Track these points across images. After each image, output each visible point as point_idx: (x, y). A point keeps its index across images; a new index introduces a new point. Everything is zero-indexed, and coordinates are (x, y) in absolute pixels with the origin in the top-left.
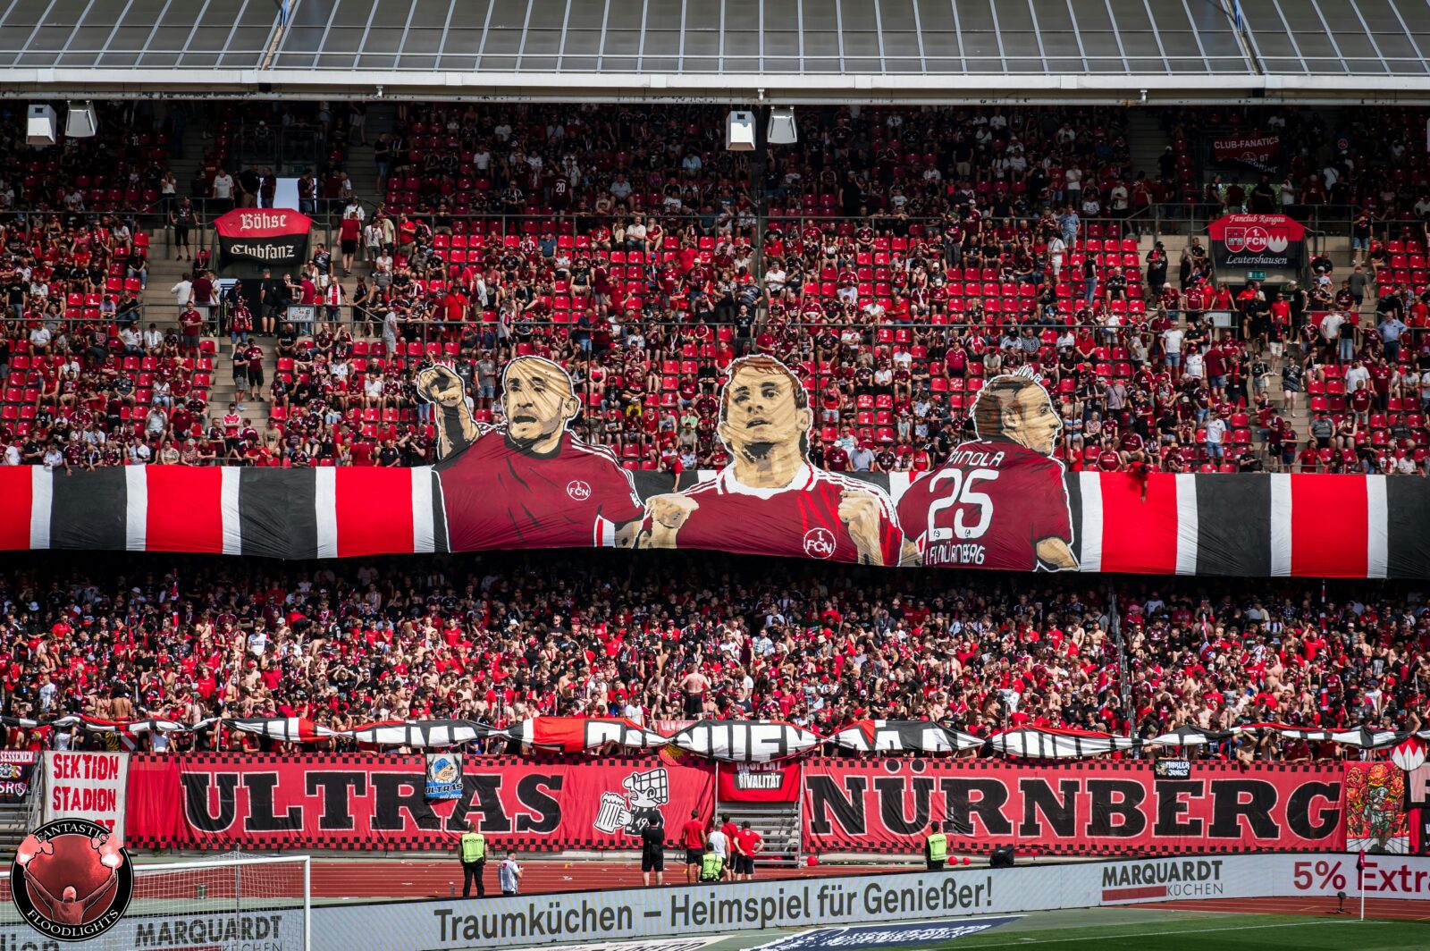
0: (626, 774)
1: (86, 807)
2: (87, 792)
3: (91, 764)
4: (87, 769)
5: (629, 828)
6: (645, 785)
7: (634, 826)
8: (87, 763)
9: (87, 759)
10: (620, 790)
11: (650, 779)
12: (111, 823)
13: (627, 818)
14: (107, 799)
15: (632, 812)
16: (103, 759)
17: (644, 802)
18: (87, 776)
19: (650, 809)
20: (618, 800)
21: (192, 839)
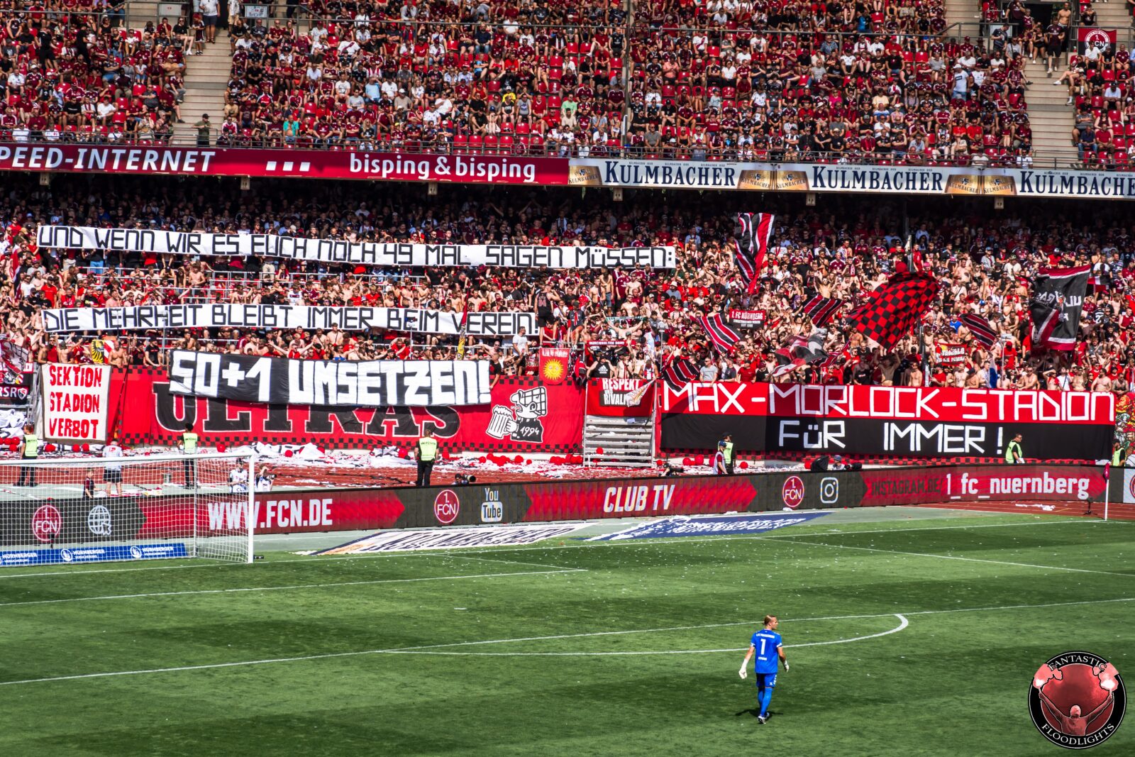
0: (513, 391)
1: (75, 409)
2: (76, 397)
3: (80, 374)
4: (76, 378)
5: (515, 435)
6: (529, 400)
7: (519, 433)
8: (76, 373)
9: (77, 370)
10: (508, 404)
11: (533, 395)
12: (95, 422)
13: (513, 427)
14: (93, 402)
15: (518, 422)
16: (89, 371)
17: (527, 414)
18: (76, 384)
19: (532, 420)
20: (506, 412)
21: (161, 437)
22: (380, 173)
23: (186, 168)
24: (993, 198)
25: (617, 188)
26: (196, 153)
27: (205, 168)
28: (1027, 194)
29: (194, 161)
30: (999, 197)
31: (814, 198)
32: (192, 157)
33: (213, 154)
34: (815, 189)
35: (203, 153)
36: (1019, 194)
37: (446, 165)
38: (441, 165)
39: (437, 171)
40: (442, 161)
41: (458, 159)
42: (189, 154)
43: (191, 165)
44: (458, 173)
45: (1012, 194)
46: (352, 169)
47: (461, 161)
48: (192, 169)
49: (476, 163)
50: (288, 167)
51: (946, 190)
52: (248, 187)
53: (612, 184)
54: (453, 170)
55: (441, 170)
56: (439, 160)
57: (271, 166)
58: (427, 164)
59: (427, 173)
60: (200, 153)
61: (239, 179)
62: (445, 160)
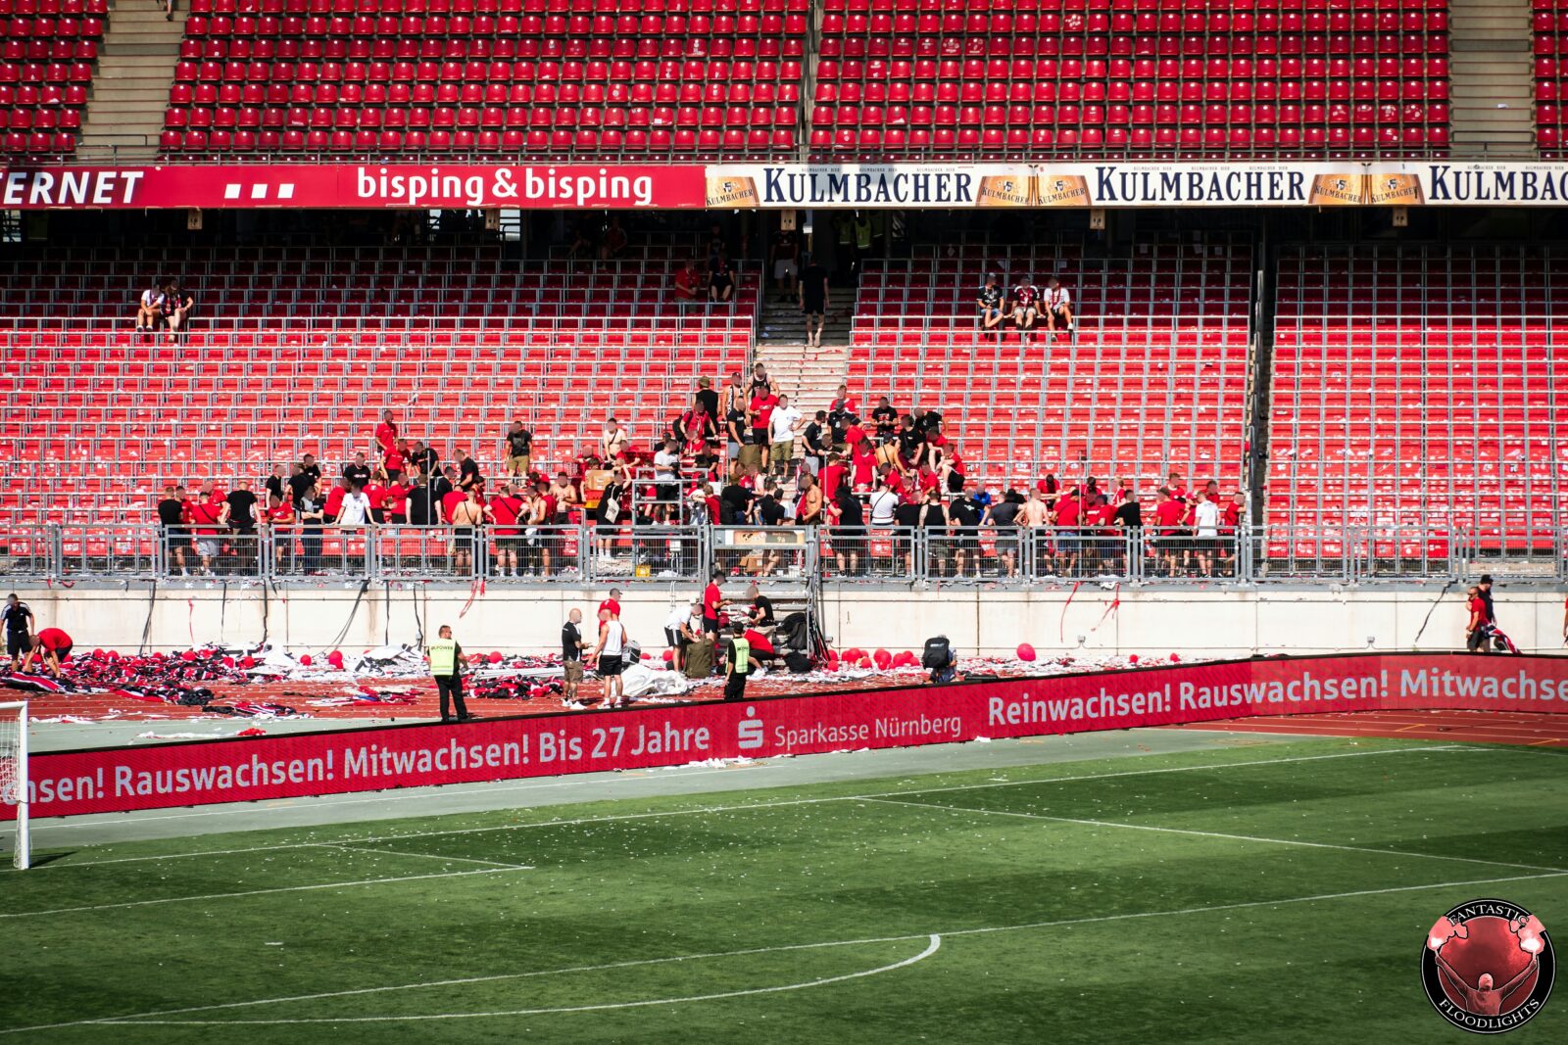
22: (406, 198)
23: (98, 199)
24: (1388, 210)
25: (788, 210)
26: (112, 175)
27: (128, 198)
28: (1441, 202)
29: (110, 187)
30: (1400, 207)
31: (1102, 217)
32: (107, 181)
33: (140, 174)
34: (1101, 203)
35: (124, 175)
36: (1429, 202)
37: (510, 182)
38: (502, 182)
39: (495, 191)
40: (503, 175)
41: (529, 172)
42: (102, 176)
43: (105, 193)
44: (529, 194)
45: (1417, 202)
46: (361, 193)
47: (534, 175)
48: (108, 200)
49: (558, 177)
50: (259, 191)
51: (1311, 200)
52: (199, 226)
53: (775, 204)
54: (521, 189)
55: (502, 189)
56: (498, 175)
57: (233, 191)
58: (480, 180)
59: (480, 195)
60: (119, 175)
61: (185, 213)
62: (508, 174)
